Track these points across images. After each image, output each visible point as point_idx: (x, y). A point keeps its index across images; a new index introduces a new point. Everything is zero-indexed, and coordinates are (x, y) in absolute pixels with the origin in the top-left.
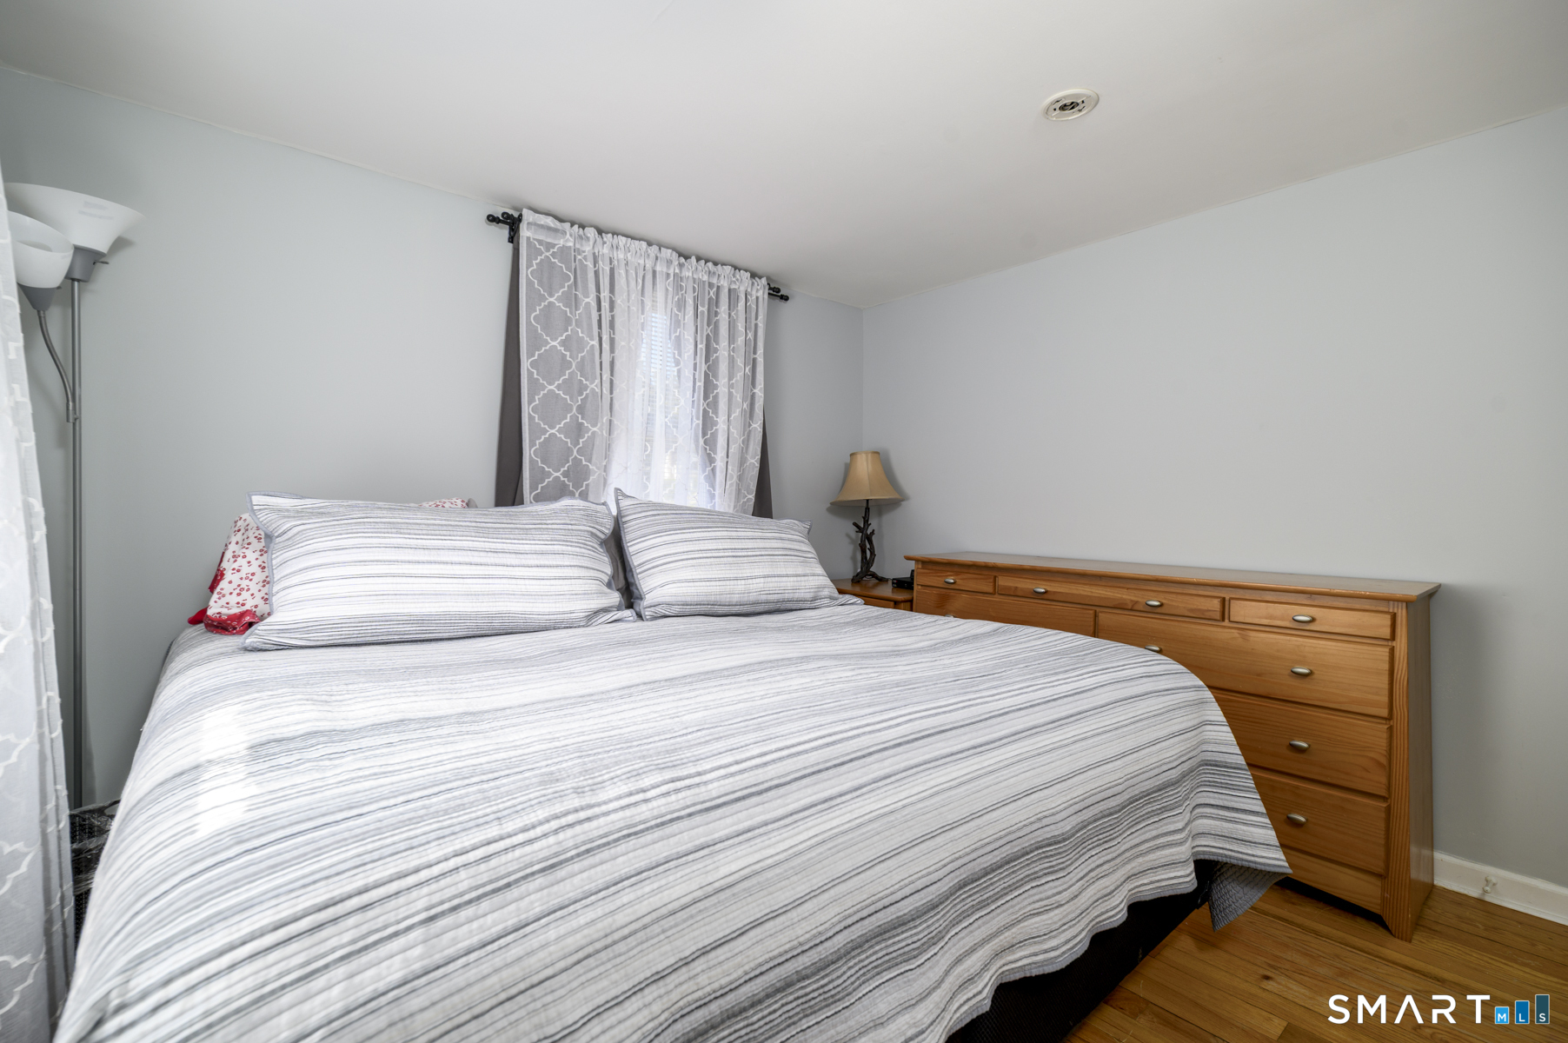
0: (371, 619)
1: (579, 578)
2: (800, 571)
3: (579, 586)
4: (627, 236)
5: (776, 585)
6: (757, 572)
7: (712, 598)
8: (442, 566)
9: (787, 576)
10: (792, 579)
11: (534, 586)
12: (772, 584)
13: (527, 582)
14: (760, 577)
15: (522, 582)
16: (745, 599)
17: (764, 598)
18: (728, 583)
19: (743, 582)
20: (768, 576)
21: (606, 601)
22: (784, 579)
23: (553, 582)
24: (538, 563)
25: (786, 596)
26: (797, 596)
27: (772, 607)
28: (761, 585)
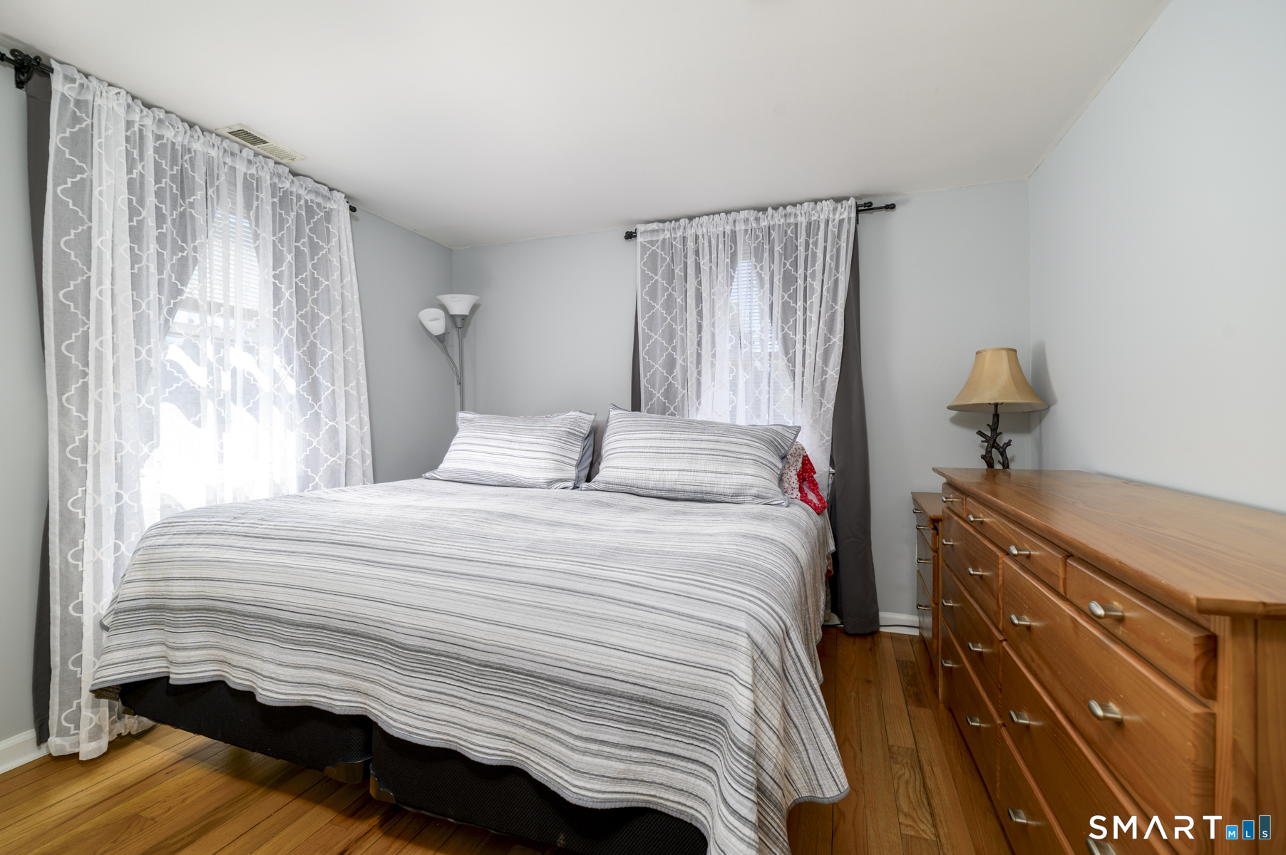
0: (461, 470)
1: (545, 459)
2: (722, 469)
3: (543, 464)
4: (708, 215)
5: (691, 478)
6: (673, 466)
7: (630, 482)
8: (487, 447)
9: (706, 472)
10: (710, 475)
11: (521, 461)
12: (688, 477)
13: (519, 459)
14: (675, 470)
15: (516, 458)
16: (661, 485)
17: (680, 487)
18: (644, 472)
19: (658, 472)
20: (684, 470)
21: (560, 475)
22: (701, 474)
23: (531, 460)
24: (527, 448)
25: (704, 489)
26: (715, 490)
27: (692, 496)
28: (676, 476)
